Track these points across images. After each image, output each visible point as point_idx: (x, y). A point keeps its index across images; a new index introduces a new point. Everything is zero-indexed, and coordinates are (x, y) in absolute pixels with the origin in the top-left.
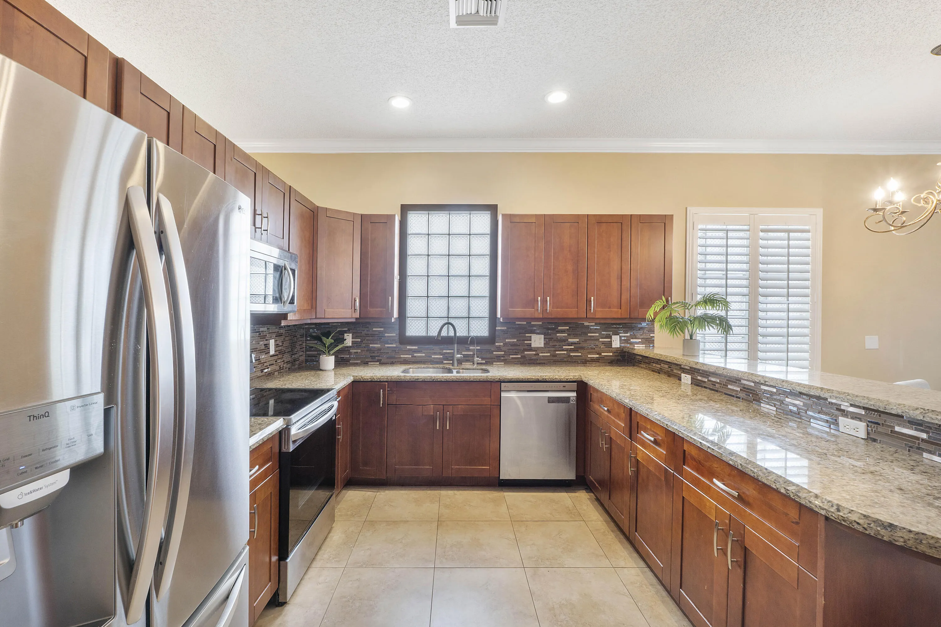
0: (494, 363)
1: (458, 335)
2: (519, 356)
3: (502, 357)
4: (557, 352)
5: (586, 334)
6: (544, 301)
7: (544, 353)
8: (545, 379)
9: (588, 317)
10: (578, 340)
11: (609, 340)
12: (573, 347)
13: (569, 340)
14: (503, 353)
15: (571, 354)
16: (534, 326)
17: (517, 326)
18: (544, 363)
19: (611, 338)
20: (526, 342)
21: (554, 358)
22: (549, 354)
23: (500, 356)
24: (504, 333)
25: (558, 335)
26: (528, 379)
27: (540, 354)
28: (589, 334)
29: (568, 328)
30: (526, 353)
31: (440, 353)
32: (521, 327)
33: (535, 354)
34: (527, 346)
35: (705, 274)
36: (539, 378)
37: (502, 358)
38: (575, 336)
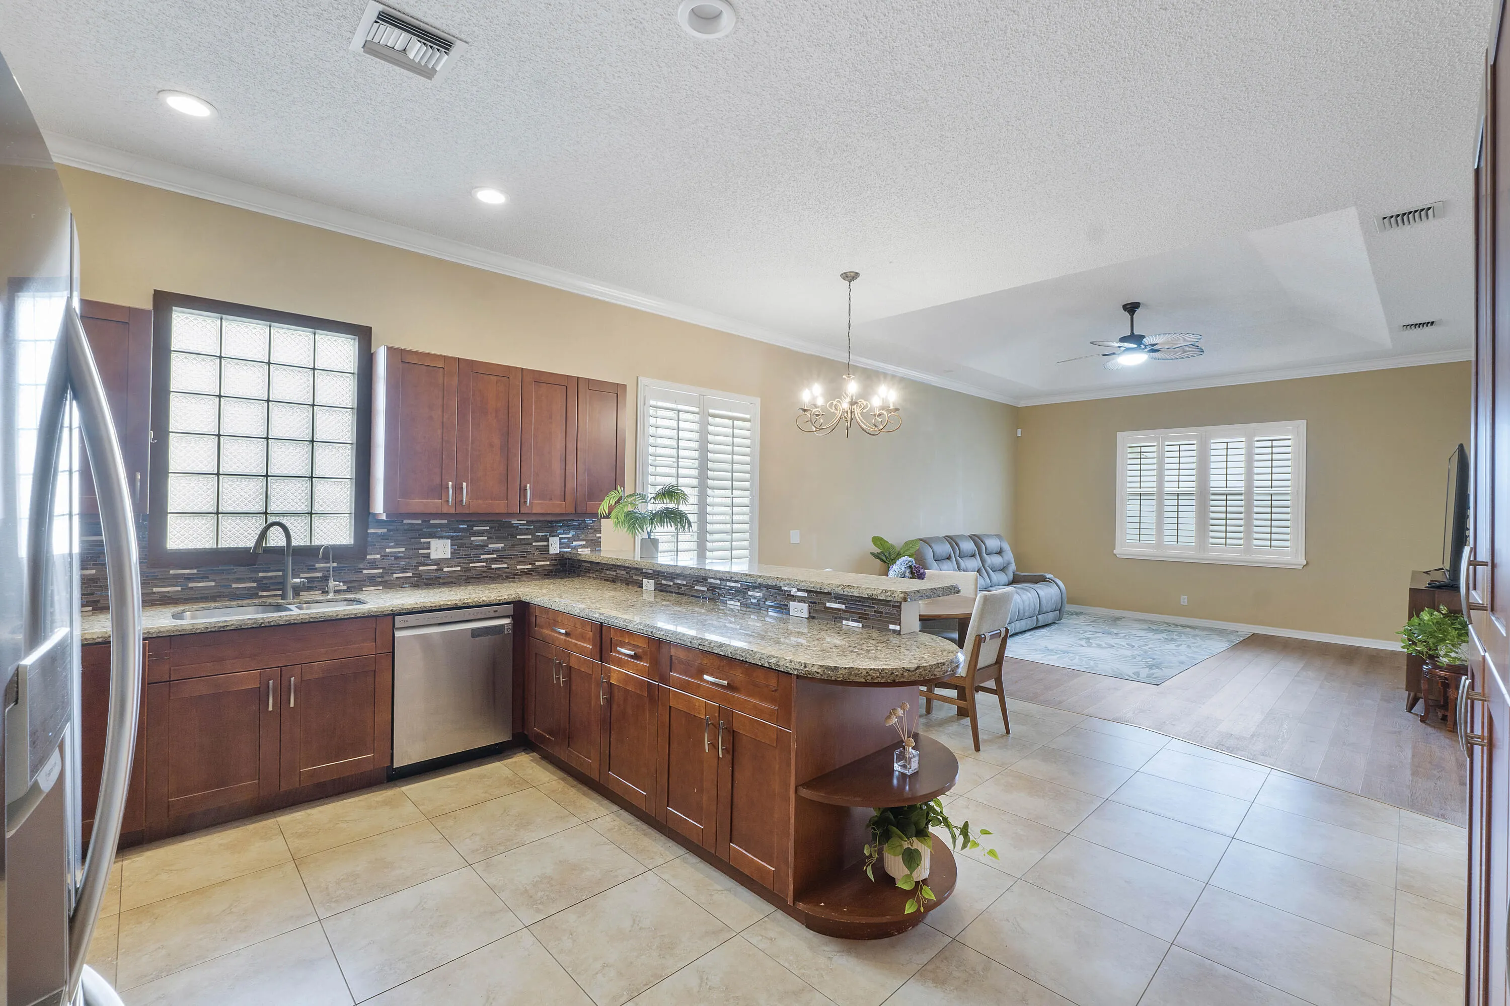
0: (364, 589)
1: (294, 543)
2: (410, 574)
3: (379, 577)
4: (471, 565)
5: (513, 536)
6: (458, 489)
7: (452, 567)
8: (468, 603)
9: (522, 512)
10: (503, 545)
11: (545, 543)
12: (495, 556)
13: (490, 546)
14: (381, 571)
15: (493, 566)
16: (435, 526)
17: (406, 527)
18: (451, 583)
19: (548, 540)
20: (421, 551)
21: (468, 574)
22: (459, 568)
23: (374, 577)
24: (381, 539)
25: (472, 539)
26: (440, 606)
27: (445, 570)
28: (518, 537)
29: (488, 528)
30: (421, 568)
31: (252, 578)
32: (412, 528)
33: (436, 570)
34: (424, 557)
35: (656, 460)
36: (457, 602)
37: (380, 580)
38: (499, 539)
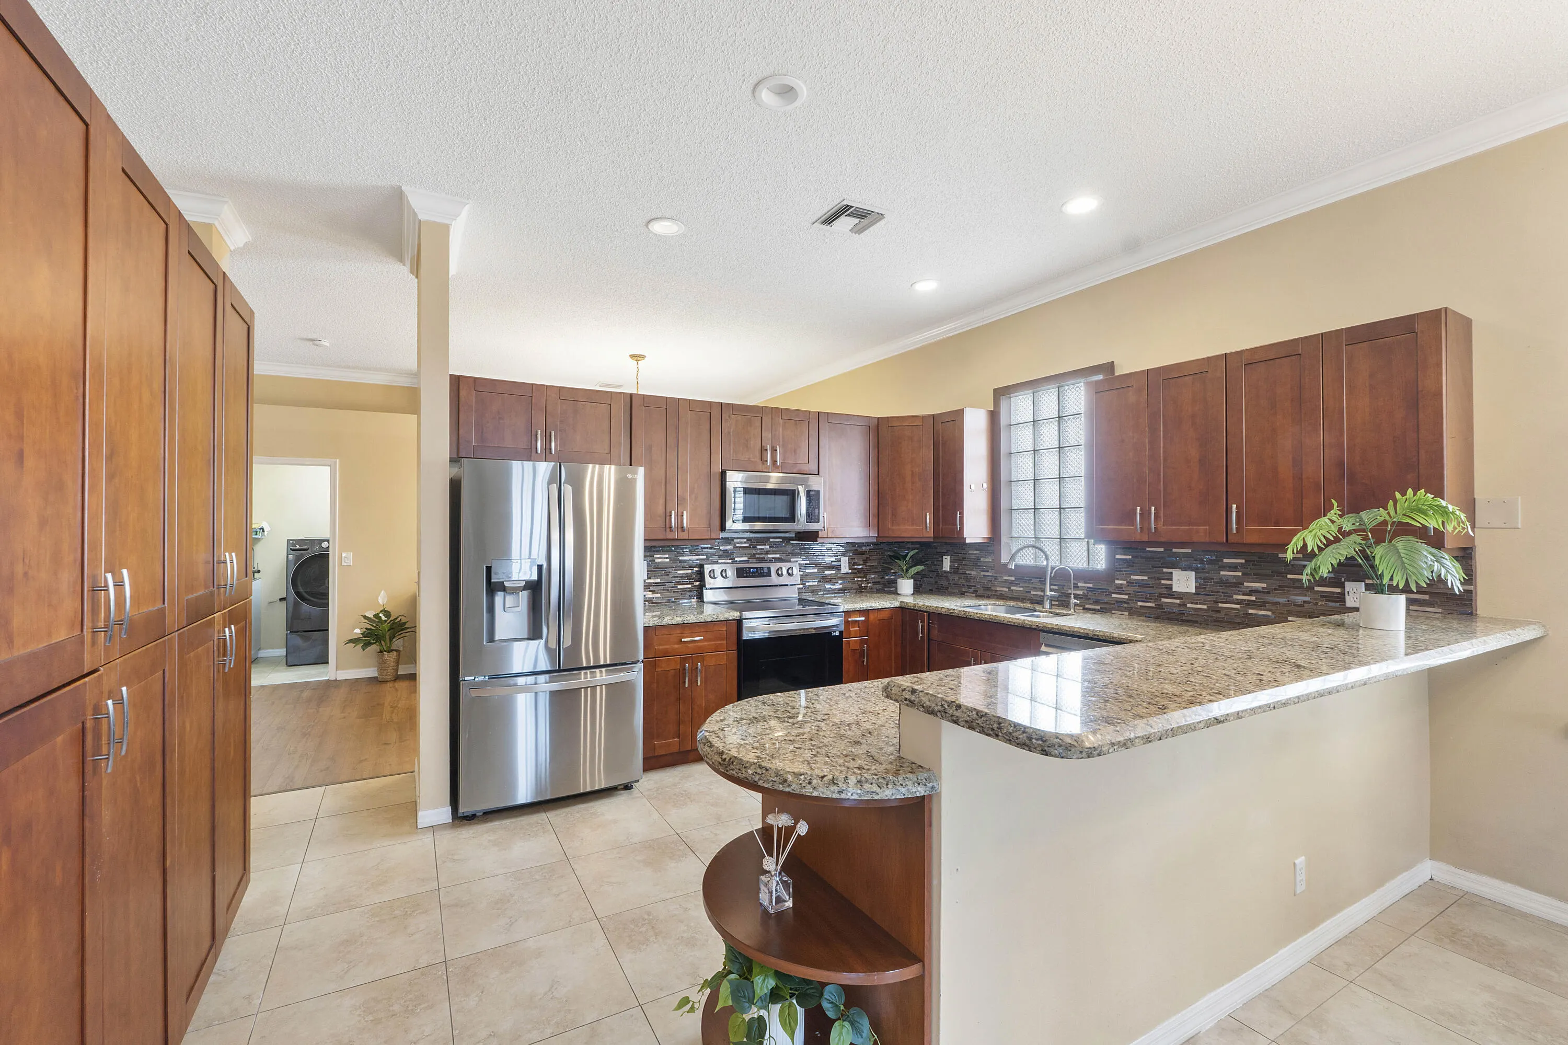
0: (1113, 612)
1: (1050, 565)
2: (1153, 605)
3: (1125, 603)
4: (1220, 605)
5: (1282, 575)
7: (1196, 603)
8: (1098, 636)
10: (1265, 585)
11: (1339, 590)
12: (1253, 598)
13: (1246, 584)
14: (1126, 597)
15: (1250, 611)
16: (1176, 554)
17: (1149, 555)
18: (1196, 622)
19: (1342, 586)
20: (1163, 582)
21: (1216, 615)
22: (1205, 607)
23: (1121, 602)
24: (1127, 565)
25: (1222, 573)
26: (1073, 632)
27: (1188, 605)
28: (1289, 576)
29: (1243, 561)
30: (1163, 600)
32: (1154, 557)
33: (1179, 605)
34: (1166, 588)
36: (1089, 632)
37: (1126, 605)
38: (1259, 577)
